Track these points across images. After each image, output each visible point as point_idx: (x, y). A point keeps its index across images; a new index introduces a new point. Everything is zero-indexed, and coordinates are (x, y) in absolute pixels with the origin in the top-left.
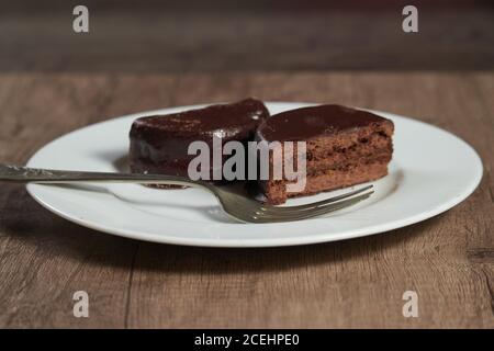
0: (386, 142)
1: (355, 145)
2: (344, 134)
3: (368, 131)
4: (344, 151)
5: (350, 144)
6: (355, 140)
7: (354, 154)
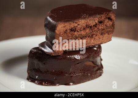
0: (111, 23)
1: (96, 24)
2: (92, 18)
3: (103, 17)
4: (91, 27)
5: (94, 23)
6: (97, 22)
7: (96, 29)
